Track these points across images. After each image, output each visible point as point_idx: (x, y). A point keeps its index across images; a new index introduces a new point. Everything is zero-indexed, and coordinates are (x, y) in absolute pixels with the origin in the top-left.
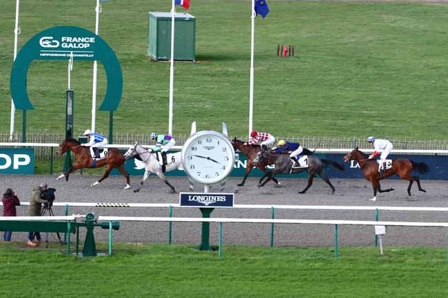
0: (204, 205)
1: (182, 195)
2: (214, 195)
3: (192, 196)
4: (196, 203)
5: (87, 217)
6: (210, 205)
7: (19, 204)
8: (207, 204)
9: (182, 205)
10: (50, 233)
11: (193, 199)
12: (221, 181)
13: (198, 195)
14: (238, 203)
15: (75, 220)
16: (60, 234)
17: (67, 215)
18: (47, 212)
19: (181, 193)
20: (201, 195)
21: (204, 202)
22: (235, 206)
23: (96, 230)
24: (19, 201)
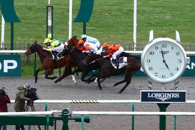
0: (161, 101)
1: (142, 92)
2: (169, 93)
3: (151, 93)
4: (154, 100)
5: (62, 112)
6: (166, 101)
7: (9, 102)
8: (163, 100)
9: (142, 101)
10: (32, 126)
11: (152, 96)
12: (175, 81)
13: (156, 93)
14: (190, 99)
15: (52, 115)
16: (41, 126)
17: (46, 110)
18: (30, 108)
19: (141, 91)
20: (158, 93)
21: (161, 99)
22: (187, 101)
23: (70, 123)
24: (9, 99)
